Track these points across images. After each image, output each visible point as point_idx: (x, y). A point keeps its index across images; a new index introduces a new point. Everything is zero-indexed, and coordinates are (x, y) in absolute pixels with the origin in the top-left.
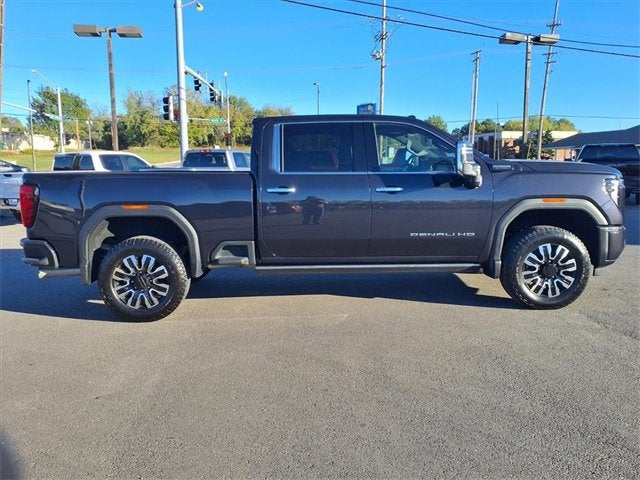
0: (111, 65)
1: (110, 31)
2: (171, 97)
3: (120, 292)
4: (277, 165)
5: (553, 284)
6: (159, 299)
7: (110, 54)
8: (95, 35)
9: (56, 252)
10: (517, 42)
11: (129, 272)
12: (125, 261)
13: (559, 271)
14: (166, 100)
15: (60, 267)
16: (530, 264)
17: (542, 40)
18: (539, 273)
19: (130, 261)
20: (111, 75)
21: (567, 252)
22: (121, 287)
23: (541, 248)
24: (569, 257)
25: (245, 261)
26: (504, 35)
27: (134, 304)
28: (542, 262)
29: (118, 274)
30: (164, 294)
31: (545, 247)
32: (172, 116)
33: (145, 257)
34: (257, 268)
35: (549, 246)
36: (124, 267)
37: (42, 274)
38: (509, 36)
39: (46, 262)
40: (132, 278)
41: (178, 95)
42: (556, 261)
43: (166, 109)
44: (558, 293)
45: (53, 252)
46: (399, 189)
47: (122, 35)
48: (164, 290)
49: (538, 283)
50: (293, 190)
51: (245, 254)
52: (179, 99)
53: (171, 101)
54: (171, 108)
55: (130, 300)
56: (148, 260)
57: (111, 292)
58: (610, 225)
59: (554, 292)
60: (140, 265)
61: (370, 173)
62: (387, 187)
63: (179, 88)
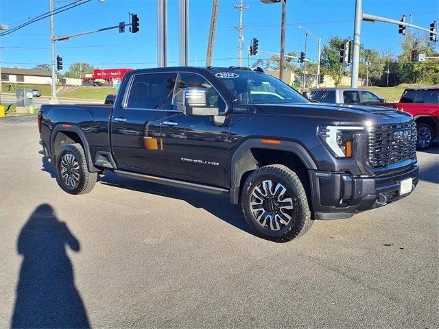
3: (63, 174)
4: (125, 105)
5: (274, 218)
6: (76, 182)
7: (283, 15)
12: (65, 157)
13: (279, 207)
16: (256, 196)
18: (263, 206)
20: (282, 30)
21: (284, 190)
23: (264, 184)
24: (285, 196)
28: (265, 196)
30: (78, 179)
31: (267, 183)
35: (270, 182)
41: (354, 41)
42: (276, 197)
46: (175, 124)
49: (262, 214)
50: (126, 120)
51: (109, 160)
52: (354, 44)
54: (347, 52)
58: (319, 170)
63: (355, 34)
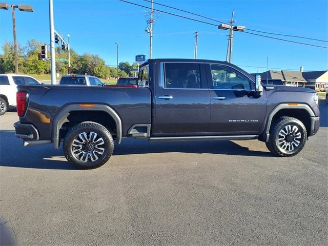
0: (14, 26)
1: (14, 7)
2: (46, 46)
3: (76, 153)
4: (162, 84)
5: (291, 144)
6: (98, 156)
7: (14, 20)
8: (5, 8)
9: (38, 131)
10: (227, 29)
11: (82, 141)
12: (80, 136)
13: (293, 139)
14: (43, 48)
15: (40, 139)
16: (282, 135)
17: (238, 28)
19: (83, 135)
20: (14, 31)
21: (297, 129)
22: (77, 150)
23: (286, 127)
24: (298, 132)
25: (145, 135)
26: (221, 25)
27: (84, 159)
28: (286, 134)
29: (75, 143)
30: (102, 154)
31: (288, 127)
32: (46, 56)
33: (91, 133)
34: (151, 138)
35: (290, 126)
36: (79, 139)
37: (26, 144)
38: (223, 25)
39: (32, 136)
40: (83, 145)
41: (51, 45)
42: (292, 134)
43: (43, 52)
44: (293, 149)
45: (36, 130)
46: (224, 98)
47: (21, 10)
48: (102, 151)
49: (285, 144)
50: (171, 97)
51: (146, 131)
52: (51, 47)
53: (46, 48)
54: (46, 52)
55: (82, 157)
56: (93, 135)
57: (71, 153)
58: (316, 116)
59: (291, 148)
60: (88, 138)
61: (209, 89)
62: (218, 96)
63: (51, 41)
